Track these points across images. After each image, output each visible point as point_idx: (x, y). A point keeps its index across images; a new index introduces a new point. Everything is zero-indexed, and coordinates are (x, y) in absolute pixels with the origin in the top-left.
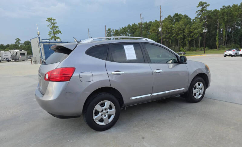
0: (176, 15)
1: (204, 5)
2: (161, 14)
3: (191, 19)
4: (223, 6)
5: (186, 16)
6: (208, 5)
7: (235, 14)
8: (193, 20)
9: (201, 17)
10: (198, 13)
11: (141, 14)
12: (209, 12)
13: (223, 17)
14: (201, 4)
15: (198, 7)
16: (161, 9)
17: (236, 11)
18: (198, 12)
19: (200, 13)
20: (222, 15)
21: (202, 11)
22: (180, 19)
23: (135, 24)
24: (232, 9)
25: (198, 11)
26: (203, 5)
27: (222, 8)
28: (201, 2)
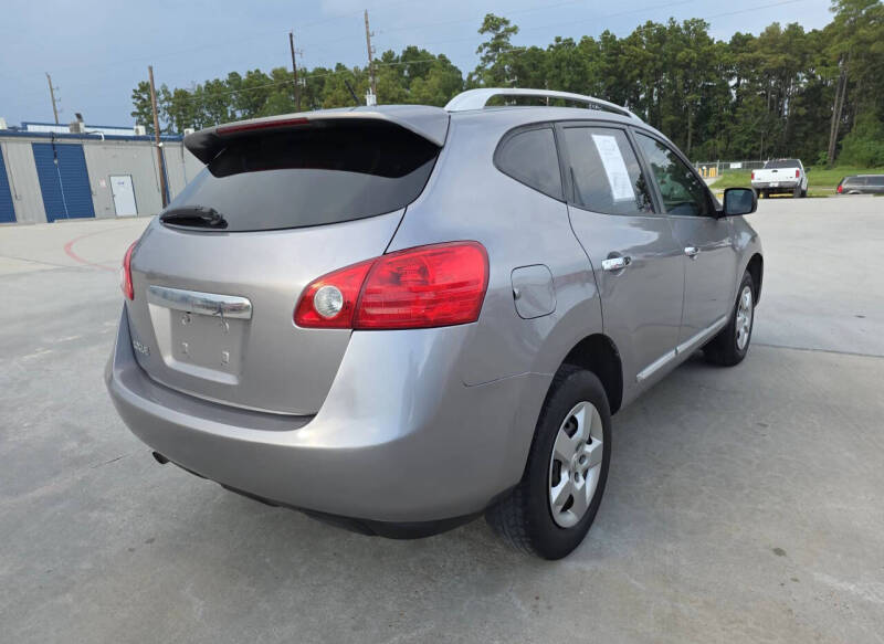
0: (411, 53)
1: (502, 29)
2: (368, 41)
3: (460, 73)
4: (558, 39)
5: (443, 60)
6: (514, 30)
7: (591, 66)
8: (471, 76)
9: (493, 67)
10: (483, 54)
11: (291, 35)
12: (518, 53)
13: (560, 74)
14: (491, 23)
15: (482, 31)
16: (367, 22)
17: (591, 59)
18: (485, 51)
19: (490, 54)
20: (557, 67)
21: (495, 47)
22: (428, 70)
23: (257, 71)
24: (581, 52)
25: (486, 45)
26: (497, 28)
27: (554, 43)
28: (492, 18)
